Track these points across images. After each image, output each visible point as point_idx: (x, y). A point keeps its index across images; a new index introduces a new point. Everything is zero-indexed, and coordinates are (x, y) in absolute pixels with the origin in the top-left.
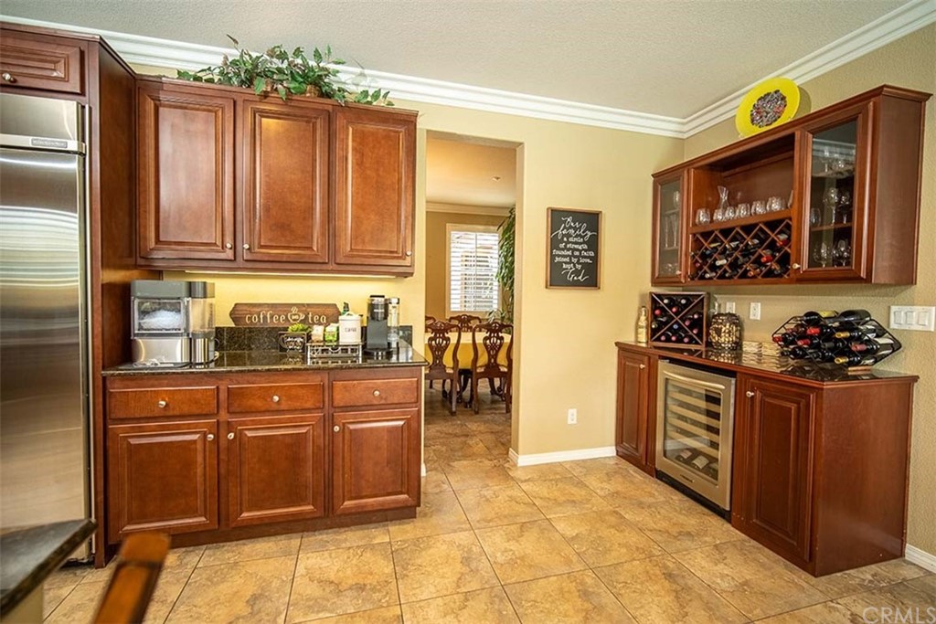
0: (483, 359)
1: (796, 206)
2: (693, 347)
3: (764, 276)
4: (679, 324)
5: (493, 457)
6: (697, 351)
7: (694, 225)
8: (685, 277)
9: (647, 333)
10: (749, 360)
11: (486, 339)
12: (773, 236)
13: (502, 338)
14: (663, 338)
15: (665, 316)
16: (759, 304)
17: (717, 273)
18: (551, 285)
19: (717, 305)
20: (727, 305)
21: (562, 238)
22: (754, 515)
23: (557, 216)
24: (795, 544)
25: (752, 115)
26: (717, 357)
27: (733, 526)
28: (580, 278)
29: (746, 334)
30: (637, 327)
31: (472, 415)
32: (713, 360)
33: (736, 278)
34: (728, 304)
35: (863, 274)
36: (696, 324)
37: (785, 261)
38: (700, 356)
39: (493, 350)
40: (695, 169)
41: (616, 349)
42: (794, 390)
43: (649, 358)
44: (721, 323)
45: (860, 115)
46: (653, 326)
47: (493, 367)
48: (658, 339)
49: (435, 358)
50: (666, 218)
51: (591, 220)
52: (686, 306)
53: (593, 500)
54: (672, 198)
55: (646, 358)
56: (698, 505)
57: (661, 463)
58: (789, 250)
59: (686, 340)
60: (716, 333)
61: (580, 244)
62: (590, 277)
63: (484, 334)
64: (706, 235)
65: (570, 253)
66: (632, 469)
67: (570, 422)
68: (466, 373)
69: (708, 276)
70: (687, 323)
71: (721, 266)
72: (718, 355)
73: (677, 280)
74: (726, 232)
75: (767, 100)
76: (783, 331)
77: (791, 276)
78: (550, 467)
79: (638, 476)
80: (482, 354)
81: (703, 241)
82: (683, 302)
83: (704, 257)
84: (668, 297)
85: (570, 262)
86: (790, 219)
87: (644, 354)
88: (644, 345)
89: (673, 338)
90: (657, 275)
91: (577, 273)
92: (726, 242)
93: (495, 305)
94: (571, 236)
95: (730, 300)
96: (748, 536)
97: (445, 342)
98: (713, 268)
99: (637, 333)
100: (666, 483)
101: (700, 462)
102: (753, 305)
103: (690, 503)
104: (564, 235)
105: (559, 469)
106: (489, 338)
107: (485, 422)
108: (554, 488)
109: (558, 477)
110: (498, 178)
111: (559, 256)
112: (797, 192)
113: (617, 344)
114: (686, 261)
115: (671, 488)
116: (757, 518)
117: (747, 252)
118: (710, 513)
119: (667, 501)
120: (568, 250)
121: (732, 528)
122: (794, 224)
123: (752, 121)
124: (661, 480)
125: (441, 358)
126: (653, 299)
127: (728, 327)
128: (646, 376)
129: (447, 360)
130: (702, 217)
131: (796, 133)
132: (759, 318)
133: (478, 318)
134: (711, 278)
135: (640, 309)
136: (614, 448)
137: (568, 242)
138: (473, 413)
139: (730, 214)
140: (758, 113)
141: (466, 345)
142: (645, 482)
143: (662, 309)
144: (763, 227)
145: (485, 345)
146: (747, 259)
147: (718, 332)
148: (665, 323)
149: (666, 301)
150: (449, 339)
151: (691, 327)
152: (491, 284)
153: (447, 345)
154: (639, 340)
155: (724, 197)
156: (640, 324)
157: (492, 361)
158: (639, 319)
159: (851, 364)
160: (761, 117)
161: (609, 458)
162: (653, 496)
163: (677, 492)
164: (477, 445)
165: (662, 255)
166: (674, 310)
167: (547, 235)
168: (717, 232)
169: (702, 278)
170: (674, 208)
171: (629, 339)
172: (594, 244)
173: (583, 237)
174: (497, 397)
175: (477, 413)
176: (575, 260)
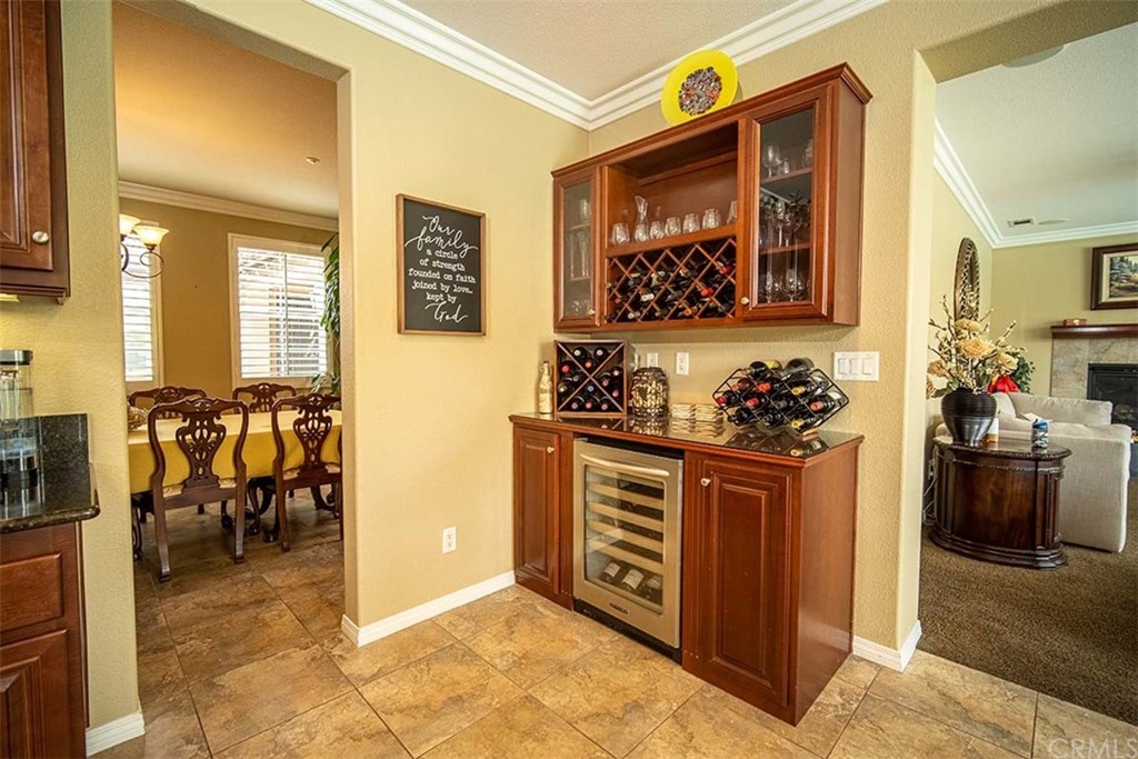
0: (295, 456)
1: (741, 221)
2: (612, 416)
3: (703, 316)
4: (594, 385)
5: (309, 639)
6: (616, 421)
7: (610, 245)
8: (600, 318)
9: (553, 399)
10: (679, 431)
11: (298, 422)
12: (713, 261)
13: (328, 420)
14: (575, 406)
15: (576, 373)
16: (687, 355)
17: (641, 313)
18: (406, 328)
19: (636, 356)
20: (647, 356)
21: (424, 250)
22: (714, 654)
23: (414, 212)
24: (769, 685)
25: (681, 97)
26: (642, 428)
27: (684, 669)
28: (455, 317)
29: (672, 394)
30: (538, 391)
31: (277, 555)
32: (637, 433)
33: (666, 318)
34: (649, 355)
35: (824, 312)
36: (616, 383)
37: (728, 295)
38: (620, 428)
39: (313, 440)
40: (610, 166)
41: (511, 425)
42: (764, 471)
43: (560, 437)
44: (646, 382)
45: (817, 102)
46: (562, 390)
47: (315, 467)
48: (568, 408)
49: (194, 465)
50: (571, 235)
51: (470, 226)
52: (601, 359)
53: (492, 686)
54: (578, 209)
55: (555, 438)
56: (634, 643)
57: (582, 589)
58: (732, 280)
59: (605, 407)
60: (640, 394)
61: (453, 262)
62: (469, 317)
63: (296, 415)
64: (627, 259)
65: (437, 275)
66: (539, 602)
67: (446, 549)
68: (266, 483)
69: (631, 316)
70: (605, 383)
71: (648, 302)
72: (643, 425)
73: (589, 323)
74: (652, 255)
75: (698, 80)
76: (726, 388)
77: (737, 314)
78: (417, 633)
79: (550, 613)
80: (292, 451)
81: (622, 268)
82: (600, 353)
83: (624, 289)
84: (580, 347)
85: (438, 291)
86: (734, 238)
87: (552, 431)
88: (548, 417)
89: (589, 405)
90: (562, 316)
91: (450, 309)
92: (652, 269)
93: (323, 368)
94: (439, 249)
95: (653, 350)
96: (705, 680)
97: (214, 435)
98: (637, 304)
99: (538, 401)
100: (588, 615)
101: (633, 580)
102: (679, 355)
103: (626, 644)
104: (426, 246)
105: (432, 634)
106: (305, 421)
107: (301, 565)
108: (425, 678)
109: (430, 650)
110: (315, 160)
111: (419, 279)
112: (742, 201)
113: (511, 418)
114: (602, 296)
115: (596, 623)
116: (717, 655)
117: (678, 283)
118: (653, 653)
119: (596, 650)
120: (435, 270)
121: (684, 673)
122: (739, 245)
123: (682, 105)
124: (582, 613)
125: (208, 463)
126: (559, 350)
127: (654, 386)
128: (556, 462)
129: (223, 466)
130: (620, 236)
131: (740, 122)
132: (687, 373)
133: (289, 388)
134: (634, 320)
135: (541, 365)
136: (512, 572)
137: (434, 258)
138: (279, 550)
139: (655, 231)
140: (687, 94)
141: (260, 435)
142: (560, 623)
143: (571, 364)
144: (700, 249)
145: (298, 433)
146: (680, 292)
147: (643, 393)
148: (576, 385)
149: (577, 353)
150: (223, 429)
151: (610, 389)
152: (316, 334)
153: (219, 441)
154: (542, 410)
155: (642, 210)
156: (542, 386)
157: (313, 458)
158: (540, 379)
159: (806, 427)
160: (692, 102)
161: (505, 590)
162: (574, 645)
163: (604, 627)
164: (280, 618)
165: (568, 287)
166: (588, 365)
167: (398, 243)
168: (640, 256)
169: (624, 318)
170: (581, 223)
171: (527, 409)
172: (474, 264)
173: (457, 252)
174: (326, 513)
175: (287, 550)
176: (446, 288)
